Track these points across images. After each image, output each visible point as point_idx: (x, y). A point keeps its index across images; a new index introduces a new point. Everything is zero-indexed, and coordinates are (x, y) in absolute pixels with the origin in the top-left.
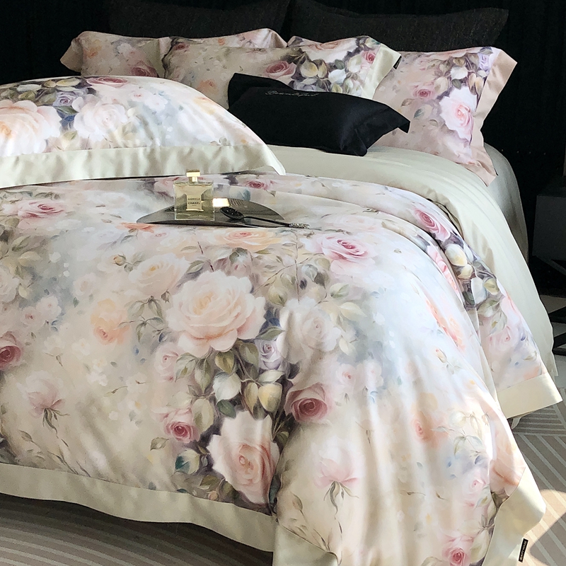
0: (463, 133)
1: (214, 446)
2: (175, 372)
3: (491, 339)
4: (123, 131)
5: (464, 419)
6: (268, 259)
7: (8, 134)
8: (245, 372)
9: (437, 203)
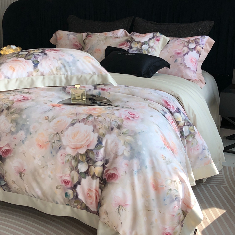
0: (193, 68)
1: (79, 189)
2: (65, 161)
3: (191, 149)
4: (56, 69)
5: (171, 182)
6: (100, 119)
7: (14, 70)
8: (90, 161)
9: (175, 96)
